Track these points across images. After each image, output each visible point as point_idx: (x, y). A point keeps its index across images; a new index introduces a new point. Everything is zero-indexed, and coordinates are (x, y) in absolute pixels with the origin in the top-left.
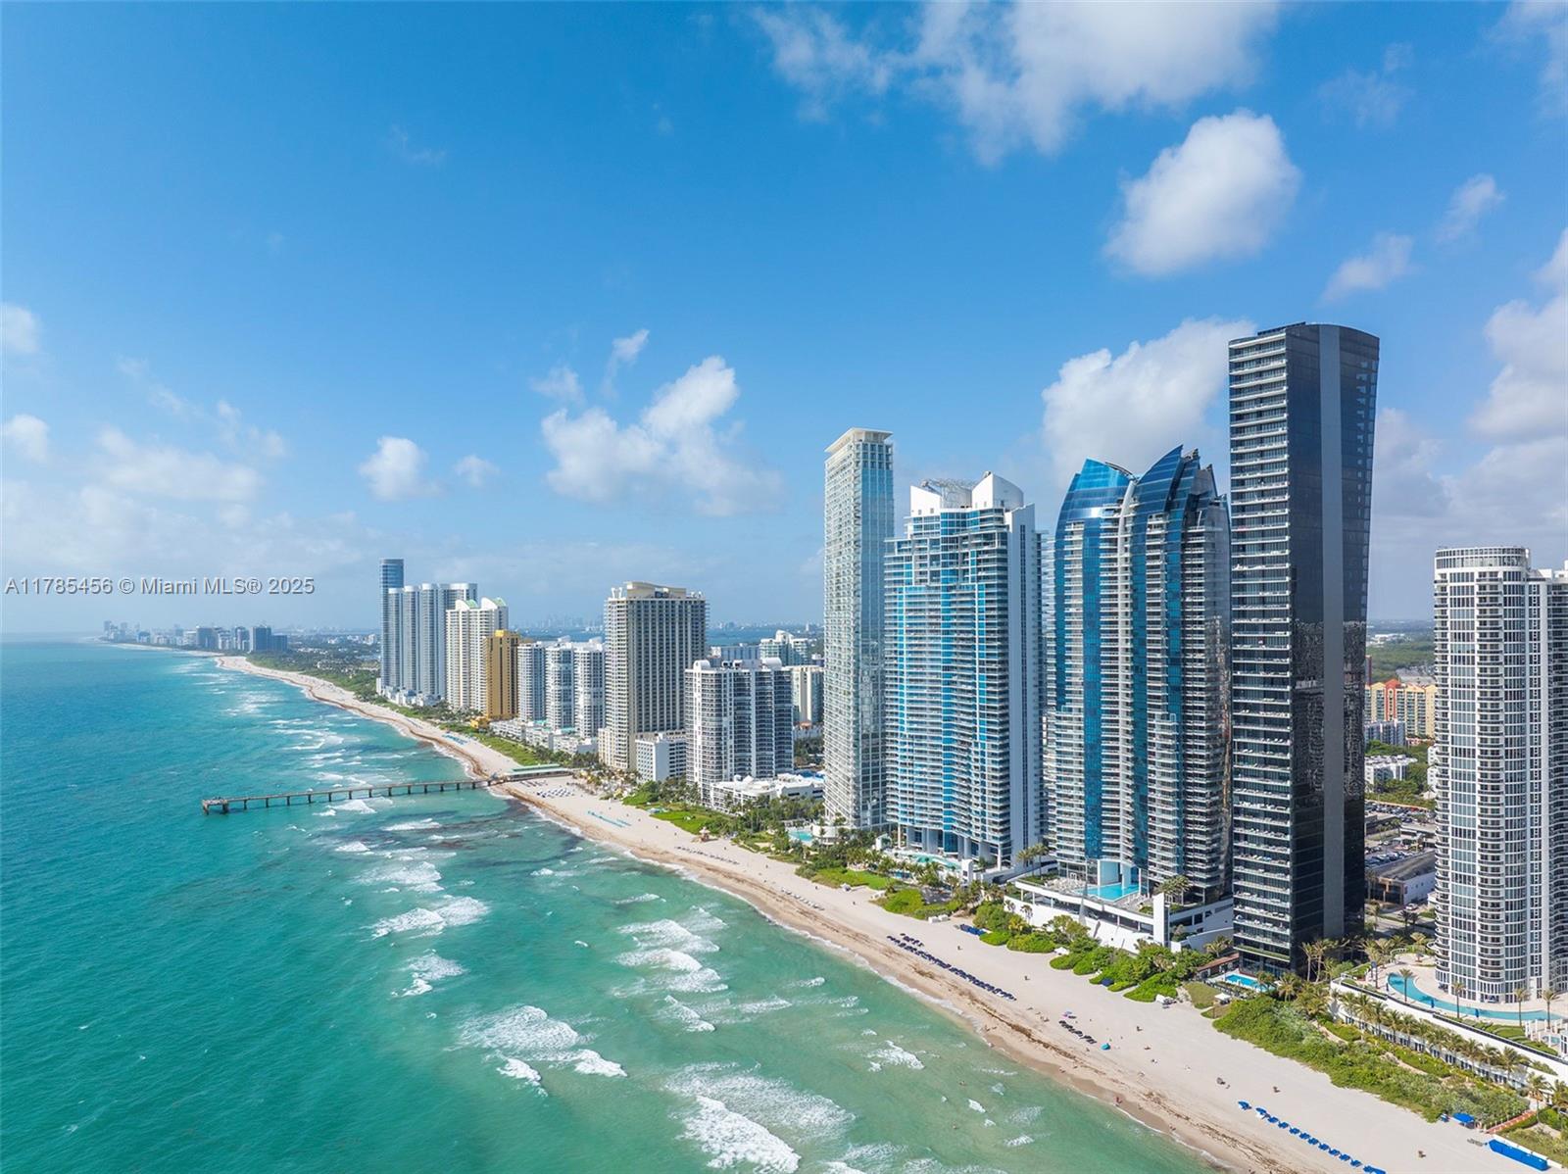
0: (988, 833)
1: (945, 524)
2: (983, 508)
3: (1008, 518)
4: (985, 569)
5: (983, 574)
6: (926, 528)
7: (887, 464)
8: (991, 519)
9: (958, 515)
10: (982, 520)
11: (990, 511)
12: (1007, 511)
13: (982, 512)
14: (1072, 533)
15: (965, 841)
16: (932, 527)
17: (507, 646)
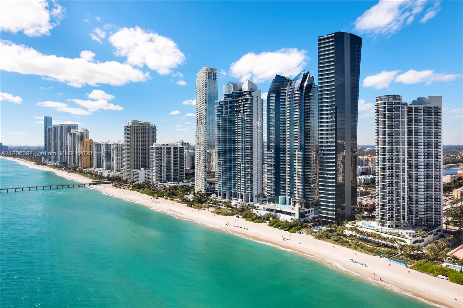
0: (247, 191)
1: (233, 96)
2: (245, 91)
3: (253, 94)
4: (246, 109)
7: (216, 78)
8: (248, 94)
9: (238, 93)
10: (245, 94)
11: (248, 91)
12: (253, 91)
14: (272, 97)
15: (239, 194)
16: (230, 97)
17: (89, 144)
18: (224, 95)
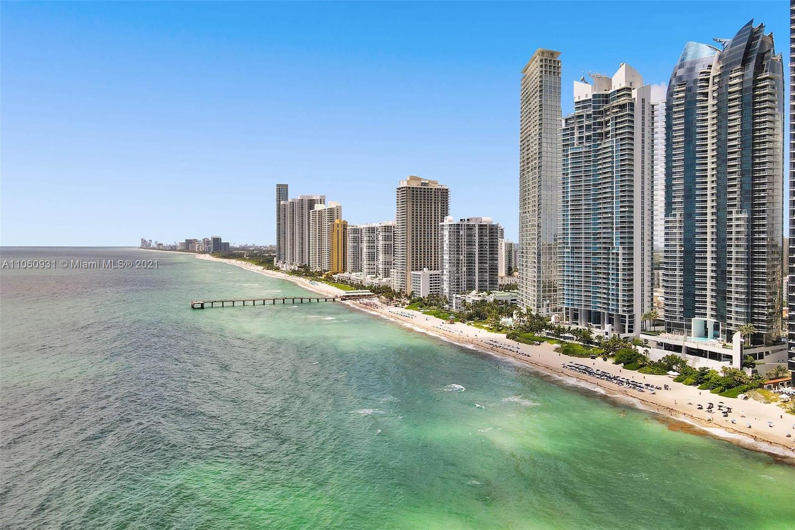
0: (620, 309)
1: (595, 102)
2: (619, 88)
3: (634, 94)
4: (620, 128)
5: (619, 131)
6: (583, 107)
7: (558, 73)
8: (624, 95)
9: (603, 95)
10: (619, 96)
11: (623, 89)
12: (634, 89)
13: (618, 91)
15: (605, 315)
16: (587, 106)
17: (341, 229)
18: (576, 103)
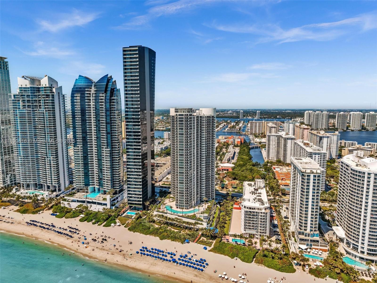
0: (53, 183)
1: (31, 90)
3: (54, 90)
4: (47, 105)
5: (47, 107)
6: (24, 91)
7: (7, 68)
8: (48, 90)
9: (36, 88)
10: (45, 90)
11: (48, 87)
12: (53, 88)
13: (45, 87)
14: (76, 96)
15: (45, 186)
16: (26, 91)
18: (20, 88)
